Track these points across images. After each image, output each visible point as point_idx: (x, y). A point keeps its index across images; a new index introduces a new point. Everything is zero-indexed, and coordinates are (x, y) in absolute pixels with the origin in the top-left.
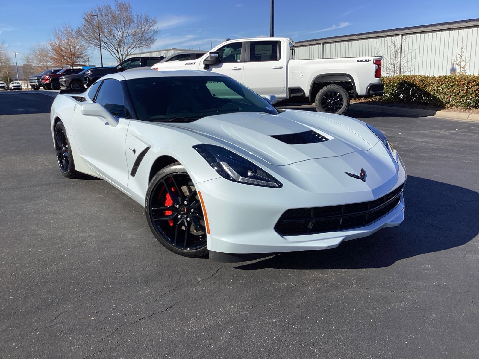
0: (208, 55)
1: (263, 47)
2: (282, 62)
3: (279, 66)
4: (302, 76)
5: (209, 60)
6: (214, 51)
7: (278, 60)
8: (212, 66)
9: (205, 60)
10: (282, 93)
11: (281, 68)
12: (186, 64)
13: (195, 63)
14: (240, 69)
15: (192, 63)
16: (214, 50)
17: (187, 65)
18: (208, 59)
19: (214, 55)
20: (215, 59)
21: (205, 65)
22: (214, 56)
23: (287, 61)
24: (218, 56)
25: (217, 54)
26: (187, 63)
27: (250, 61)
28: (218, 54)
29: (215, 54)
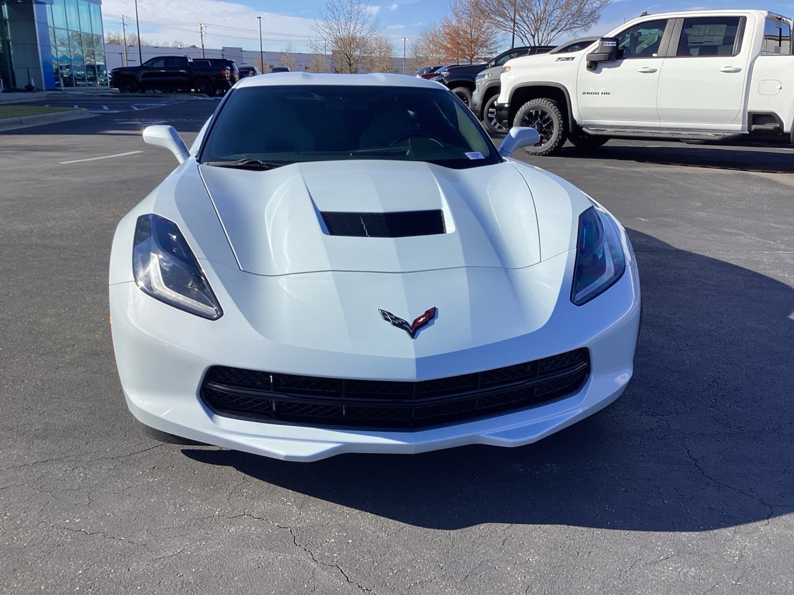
0: (597, 46)
1: (708, 29)
2: (740, 60)
3: (734, 67)
4: (781, 88)
5: (598, 53)
6: (611, 36)
7: (734, 56)
8: (602, 64)
9: (592, 53)
10: (733, 121)
11: (738, 71)
12: (557, 61)
13: (573, 58)
14: (654, 71)
15: (568, 59)
16: (611, 35)
17: (560, 62)
18: (596, 52)
19: (608, 44)
20: (608, 51)
21: (588, 62)
22: (607, 45)
23: (753, 58)
24: (615, 45)
25: (615, 41)
26: (559, 59)
27: (677, 55)
28: (615, 43)
29: (610, 43)
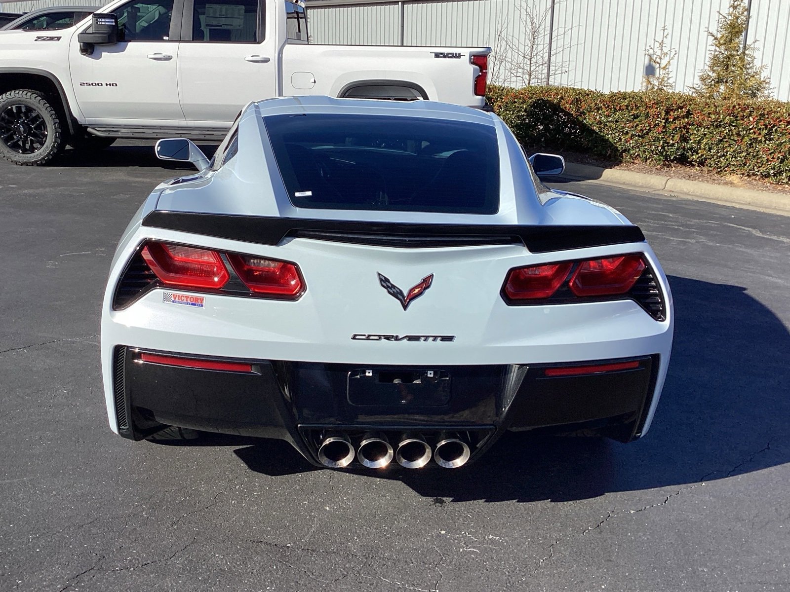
0: (90, 22)
1: (224, 10)
2: (268, 47)
3: (262, 56)
4: (315, 82)
5: (93, 33)
6: (106, 12)
7: (259, 43)
8: (102, 48)
9: (84, 33)
11: (266, 61)
12: (36, 40)
13: (59, 38)
14: (169, 58)
15: (52, 39)
16: (106, 9)
17: (40, 43)
18: (90, 31)
19: (105, 22)
20: (105, 30)
21: (82, 44)
22: (103, 23)
23: (281, 46)
24: (114, 24)
25: (112, 19)
26: (39, 38)
27: (193, 40)
28: (113, 21)
29: (107, 20)
